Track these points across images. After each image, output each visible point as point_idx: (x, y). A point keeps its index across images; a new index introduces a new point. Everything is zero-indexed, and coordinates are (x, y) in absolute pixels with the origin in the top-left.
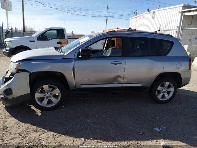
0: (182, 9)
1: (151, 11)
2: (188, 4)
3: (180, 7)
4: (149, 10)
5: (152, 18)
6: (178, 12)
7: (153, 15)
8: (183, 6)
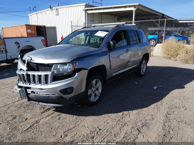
0: (85, 8)
1: (53, 8)
2: (88, 3)
3: (83, 5)
4: (51, 7)
5: (57, 15)
6: (82, 10)
7: (57, 12)
8: (85, 5)
